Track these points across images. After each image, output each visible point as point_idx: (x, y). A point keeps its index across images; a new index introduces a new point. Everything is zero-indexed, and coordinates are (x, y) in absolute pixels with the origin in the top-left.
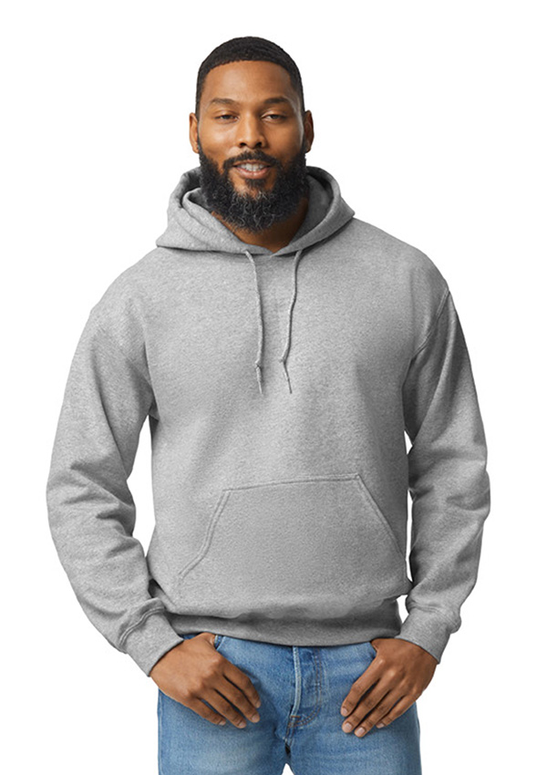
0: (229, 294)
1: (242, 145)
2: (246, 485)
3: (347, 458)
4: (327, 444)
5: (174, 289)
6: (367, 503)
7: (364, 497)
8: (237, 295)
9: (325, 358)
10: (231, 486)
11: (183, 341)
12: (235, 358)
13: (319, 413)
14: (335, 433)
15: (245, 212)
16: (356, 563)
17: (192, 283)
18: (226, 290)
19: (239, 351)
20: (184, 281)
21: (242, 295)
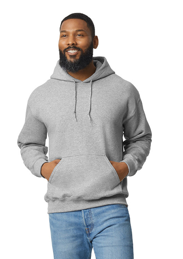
0: (67, 93)
1: (68, 44)
2: (69, 156)
3: (102, 148)
4: (96, 144)
5: (49, 92)
6: (108, 164)
7: (107, 161)
8: (69, 94)
9: (96, 115)
10: (65, 156)
11: (51, 108)
12: (66, 113)
13: (93, 133)
14: (98, 140)
15: (69, 66)
16: (103, 182)
17: (55, 90)
18: (66, 92)
19: (67, 111)
20: (53, 89)
21: (71, 94)
